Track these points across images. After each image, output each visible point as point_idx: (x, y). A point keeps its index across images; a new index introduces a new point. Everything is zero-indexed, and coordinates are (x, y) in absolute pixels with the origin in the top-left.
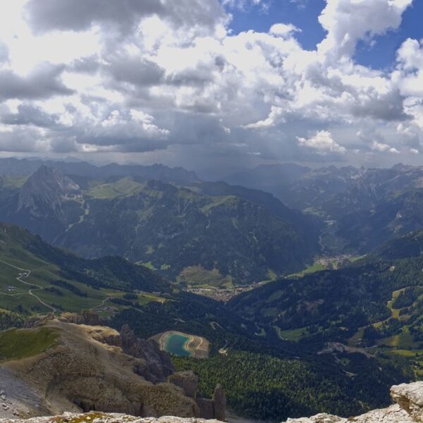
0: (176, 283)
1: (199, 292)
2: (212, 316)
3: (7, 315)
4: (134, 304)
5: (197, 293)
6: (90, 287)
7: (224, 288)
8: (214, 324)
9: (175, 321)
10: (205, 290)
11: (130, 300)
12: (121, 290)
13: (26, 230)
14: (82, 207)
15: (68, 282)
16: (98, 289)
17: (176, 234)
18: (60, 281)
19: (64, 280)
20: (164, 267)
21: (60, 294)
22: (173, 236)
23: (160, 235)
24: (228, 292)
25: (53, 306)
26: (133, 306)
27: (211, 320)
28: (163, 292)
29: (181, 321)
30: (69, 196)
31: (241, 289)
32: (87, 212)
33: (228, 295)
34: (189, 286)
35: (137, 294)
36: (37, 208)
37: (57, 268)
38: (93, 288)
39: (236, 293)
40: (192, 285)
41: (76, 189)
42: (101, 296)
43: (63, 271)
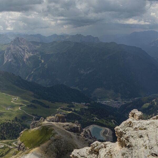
0: (91, 98)
1: (103, 103)
2: (112, 116)
3: (10, 124)
4: (73, 110)
5: (102, 103)
6: (50, 102)
7: (117, 100)
8: (114, 122)
9: (94, 119)
10: (107, 102)
11: (71, 108)
12: (66, 103)
13: (13, 74)
14: (40, 59)
15: (39, 100)
16: (54, 103)
17: (90, 71)
18: (34, 101)
19: (37, 100)
20: (85, 89)
21: (35, 107)
22: (88, 72)
23: (82, 72)
24: (119, 103)
25: (33, 115)
26: (73, 111)
27: (112, 119)
28: (86, 103)
29: (97, 119)
30: (32, 53)
31: (125, 101)
32: (43, 61)
33: (119, 104)
34: (98, 100)
35: (73, 105)
36: (15, 61)
37: (32, 93)
38: (51, 102)
39: (123, 103)
40: (99, 98)
41: (36, 49)
42: (56, 107)
43: (35, 95)
